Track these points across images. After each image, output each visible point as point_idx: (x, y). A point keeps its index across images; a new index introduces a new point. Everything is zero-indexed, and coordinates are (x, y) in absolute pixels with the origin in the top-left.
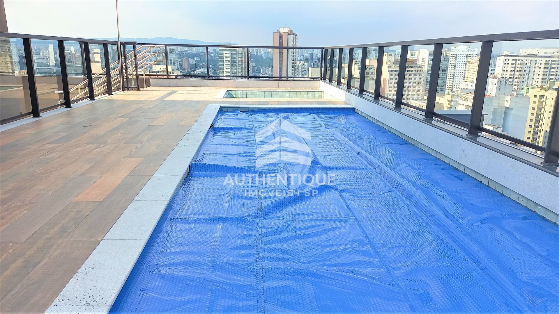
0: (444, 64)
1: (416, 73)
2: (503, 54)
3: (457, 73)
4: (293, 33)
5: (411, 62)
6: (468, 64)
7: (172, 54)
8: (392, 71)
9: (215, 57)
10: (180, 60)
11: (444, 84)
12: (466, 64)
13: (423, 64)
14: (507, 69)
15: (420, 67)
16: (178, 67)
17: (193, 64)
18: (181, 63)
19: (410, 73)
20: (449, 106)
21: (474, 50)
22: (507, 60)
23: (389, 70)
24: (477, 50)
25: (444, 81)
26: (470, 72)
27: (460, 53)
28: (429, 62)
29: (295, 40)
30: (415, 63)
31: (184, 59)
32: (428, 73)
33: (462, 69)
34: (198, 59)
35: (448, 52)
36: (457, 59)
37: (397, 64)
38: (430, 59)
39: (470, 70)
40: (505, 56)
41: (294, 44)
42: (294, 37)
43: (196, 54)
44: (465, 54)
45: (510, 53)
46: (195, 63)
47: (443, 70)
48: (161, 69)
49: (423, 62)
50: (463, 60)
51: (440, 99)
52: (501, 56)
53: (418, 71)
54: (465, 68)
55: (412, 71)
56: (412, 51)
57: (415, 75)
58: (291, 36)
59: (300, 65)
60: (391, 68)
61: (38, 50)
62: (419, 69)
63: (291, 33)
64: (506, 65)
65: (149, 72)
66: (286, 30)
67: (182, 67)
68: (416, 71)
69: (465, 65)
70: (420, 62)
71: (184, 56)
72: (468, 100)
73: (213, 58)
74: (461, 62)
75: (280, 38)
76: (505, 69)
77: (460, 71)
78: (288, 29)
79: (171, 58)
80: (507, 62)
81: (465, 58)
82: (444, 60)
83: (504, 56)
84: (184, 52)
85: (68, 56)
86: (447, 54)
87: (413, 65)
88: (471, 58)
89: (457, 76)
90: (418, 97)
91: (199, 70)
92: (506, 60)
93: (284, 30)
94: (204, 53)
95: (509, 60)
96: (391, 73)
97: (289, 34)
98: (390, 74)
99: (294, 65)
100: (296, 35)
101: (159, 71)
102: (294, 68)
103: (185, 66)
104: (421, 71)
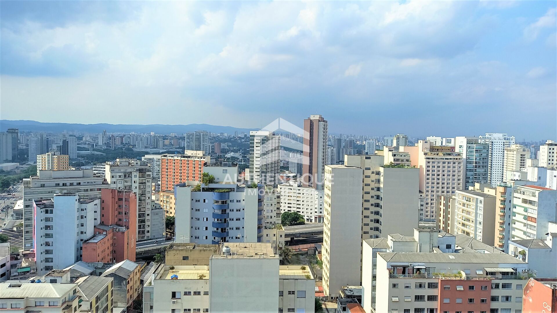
0: (483, 152)
1: (455, 161)
2: (546, 143)
3: (495, 161)
4: (324, 121)
5: (449, 149)
6: (506, 152)
7: (205, 140)
8: (428, 158)
9: (245, 142)
10: (212, 145)
11: (485, 173)
12: (504, 152)
13: (461, 151)
14: (553, 158)
15: (458, 154)
16: (209, 151)
17: (223, 149)
18: (213, 147)
19: (448, 160)
20: (502, 199)
21: (511, 138)
22: (552, 149)
23: (426, 157)
24: (514, 138)
25: (485, 170)
26: (509, 160)
27: (496, 141)
28: (467, 150)
29: (326, 127)
30: (452, 150)
31: (216, 144)
32: (467, 161)
33: (500, 157)
34: (229, 144)
35: (487, 140)
36: (493, 147)
37: (433, 151)
38: (468, 147)
39: (509, 158)
40: (549, 145)
41: (325, 130)
42: (324, 124)
43: (227, 140)
44: (502, 142)
45: (554, 141)
46: (226, 147)
47: (483, 158)
48: (192, 154)
49: (460, 150)
50: (500, 148)
51: (489, 191)
52: (544, 145)
53: (457, 159)
54: (503, 156)
55: (451, 159)
56: (447, 139)
57: (454, 163)
58: (322, 123)
59: (329, 150)
60: (427, 155)
61: (82, 135)
62: (458, 157)
63: (322, 120)
64: (551, 154)
65: (180, 157)
66: (317, 117)
67: (214, 152)
68: (454, 159)
69: (502, 152)
70: (457, 150)
71: (217, 141)
72: (525, 193)
73: (244, 143)
74: (498, 150)
75: (311, 125)
76: (551, 158)
77: (497, 159)
78: (319, 116)
79: (204, 143)
80: (551, 151)
81: (502, 146)
82: (484, 148)
83: (547, 145)
84: (216, 137)
85: (109, 141)
86: (486, 142)
87: (450, 153)
88: (508, 146)
89: (495, 164)
90: (459, 186)
91: (229, 155)
92: (550, 149)
93: (315, 117)
94: (235, 138)
95: (553, 149)
96: (428, 160)
97: (319, 121)
98: (427, 162)
99: (324, 150)
100: (326, 122)
101: (190, 156)
102: (324, 154)
103: (217, 150)
104: (460, 159)
